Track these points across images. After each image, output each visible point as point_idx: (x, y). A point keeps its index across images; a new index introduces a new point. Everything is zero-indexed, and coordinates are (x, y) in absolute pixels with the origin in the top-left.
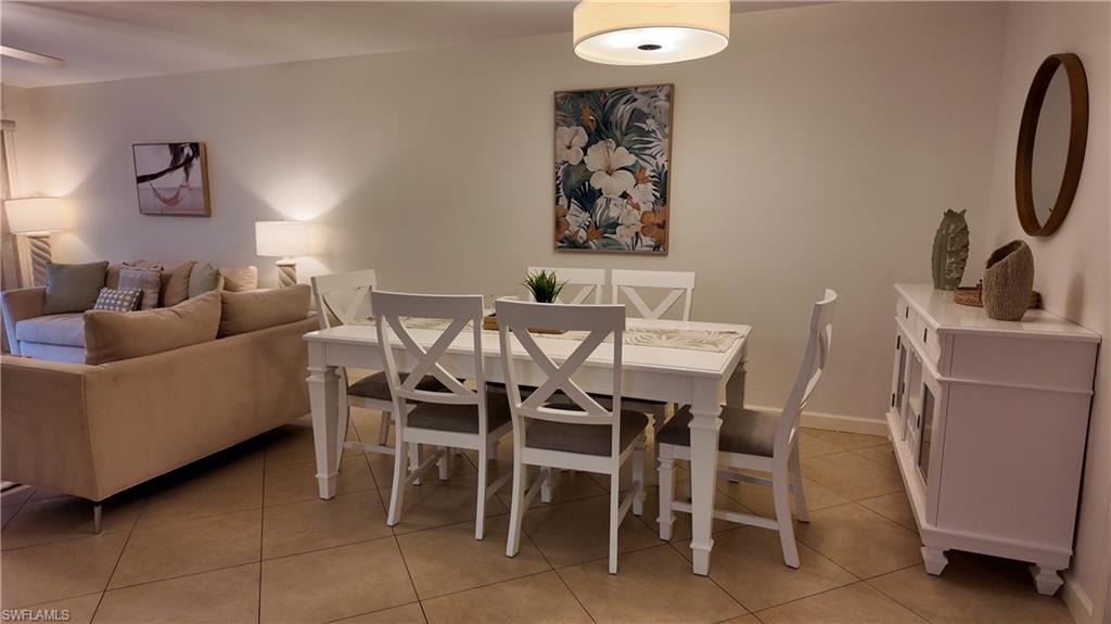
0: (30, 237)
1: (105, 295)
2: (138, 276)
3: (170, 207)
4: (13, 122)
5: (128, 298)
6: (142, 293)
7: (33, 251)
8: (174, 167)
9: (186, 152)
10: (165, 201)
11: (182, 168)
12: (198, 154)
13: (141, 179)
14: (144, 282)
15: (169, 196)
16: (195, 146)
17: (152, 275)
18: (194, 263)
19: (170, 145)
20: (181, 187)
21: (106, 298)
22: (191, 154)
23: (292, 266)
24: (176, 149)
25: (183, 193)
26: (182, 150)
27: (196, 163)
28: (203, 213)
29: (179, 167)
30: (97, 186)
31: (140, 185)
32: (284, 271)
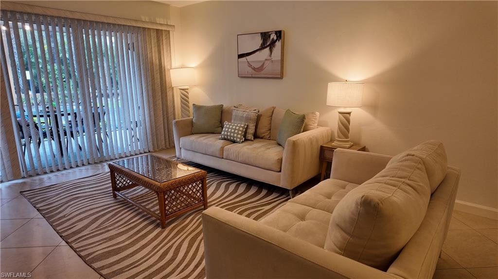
0: (180, 89)
1: (228, 126)
2: (245, 115)
3: (258, 73)
4: (174, 26)
5: (241, 129)
6: (248, 126)
7: (181, 97)
8: (263, 47)
9: (272, 37)
10: (254, 69)
11: (268, 48)
12: (280, 38)
13: (240, 56)
14: (248, 119)
15: (257, 66)
16: (279, 34)
17: (253, 115)
18: (274, 108)
19: (261, 33)
20: (266, 60)
21: (229, 128)
22: (275, 38)
23: (349, 113)
24: (265, 36)
25: (267, 63)
26: (270, 37)
27: (278, 44)
28: (280, 76)
29: (266, 47)
30: (215, 62)
31: (239, 59)
32: (343, 116)
